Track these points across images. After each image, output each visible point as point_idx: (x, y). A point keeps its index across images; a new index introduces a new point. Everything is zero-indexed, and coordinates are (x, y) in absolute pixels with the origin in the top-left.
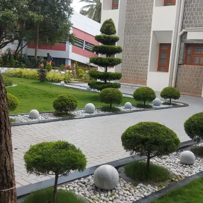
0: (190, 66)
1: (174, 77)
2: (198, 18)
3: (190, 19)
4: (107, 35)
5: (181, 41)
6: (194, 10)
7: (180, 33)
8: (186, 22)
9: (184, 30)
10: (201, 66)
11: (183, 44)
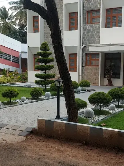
0: (90, 67)
1: (81, 75)
2: (92, 38)
3: (87, 38)
4: (45, 52)
5: (83, 52)
6: (89, 32)
7: (82, 47)
8: (85, 40)
9: (84, 45)
10: (96, 67)
11: (84, 53)
